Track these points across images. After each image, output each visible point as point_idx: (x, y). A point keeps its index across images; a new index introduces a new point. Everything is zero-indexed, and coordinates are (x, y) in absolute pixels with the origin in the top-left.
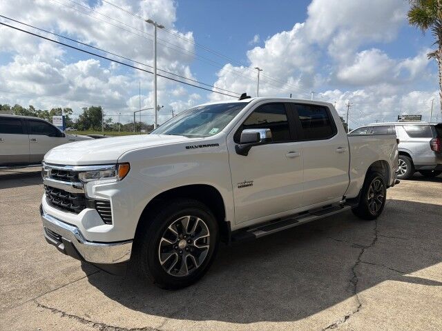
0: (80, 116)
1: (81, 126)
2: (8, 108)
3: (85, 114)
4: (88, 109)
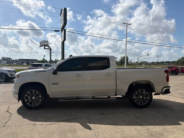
0: (120, 60)
1: (120, 64)
3: (122, 59)
4: (123, 57)
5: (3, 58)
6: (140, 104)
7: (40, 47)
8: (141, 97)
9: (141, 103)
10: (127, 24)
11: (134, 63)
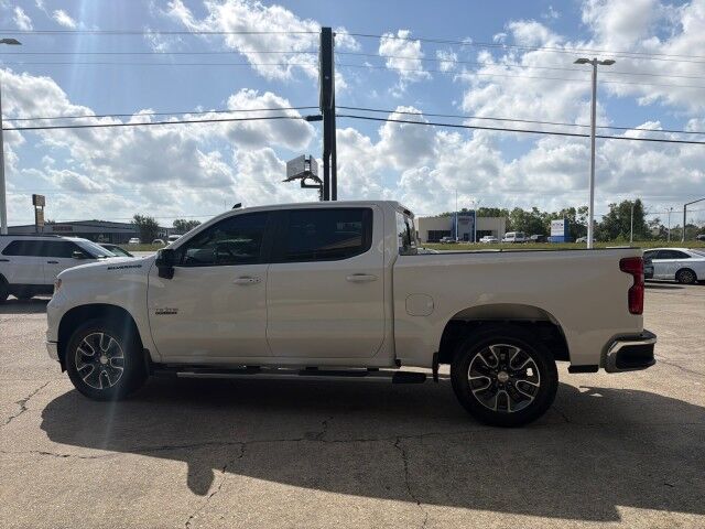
0: (604, 218)
1: (605, 233)
2: (507, 213)
3: (613, 214)
4: (618, 205)
5: (178, 222)
6: (494, 409)
7: (289, 180)
8: (503, 376)
9: (502, 403)
10: (595, 62)
11: (677, 229)
